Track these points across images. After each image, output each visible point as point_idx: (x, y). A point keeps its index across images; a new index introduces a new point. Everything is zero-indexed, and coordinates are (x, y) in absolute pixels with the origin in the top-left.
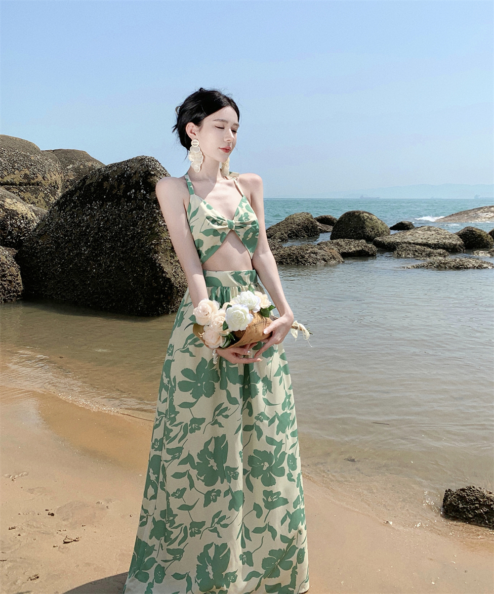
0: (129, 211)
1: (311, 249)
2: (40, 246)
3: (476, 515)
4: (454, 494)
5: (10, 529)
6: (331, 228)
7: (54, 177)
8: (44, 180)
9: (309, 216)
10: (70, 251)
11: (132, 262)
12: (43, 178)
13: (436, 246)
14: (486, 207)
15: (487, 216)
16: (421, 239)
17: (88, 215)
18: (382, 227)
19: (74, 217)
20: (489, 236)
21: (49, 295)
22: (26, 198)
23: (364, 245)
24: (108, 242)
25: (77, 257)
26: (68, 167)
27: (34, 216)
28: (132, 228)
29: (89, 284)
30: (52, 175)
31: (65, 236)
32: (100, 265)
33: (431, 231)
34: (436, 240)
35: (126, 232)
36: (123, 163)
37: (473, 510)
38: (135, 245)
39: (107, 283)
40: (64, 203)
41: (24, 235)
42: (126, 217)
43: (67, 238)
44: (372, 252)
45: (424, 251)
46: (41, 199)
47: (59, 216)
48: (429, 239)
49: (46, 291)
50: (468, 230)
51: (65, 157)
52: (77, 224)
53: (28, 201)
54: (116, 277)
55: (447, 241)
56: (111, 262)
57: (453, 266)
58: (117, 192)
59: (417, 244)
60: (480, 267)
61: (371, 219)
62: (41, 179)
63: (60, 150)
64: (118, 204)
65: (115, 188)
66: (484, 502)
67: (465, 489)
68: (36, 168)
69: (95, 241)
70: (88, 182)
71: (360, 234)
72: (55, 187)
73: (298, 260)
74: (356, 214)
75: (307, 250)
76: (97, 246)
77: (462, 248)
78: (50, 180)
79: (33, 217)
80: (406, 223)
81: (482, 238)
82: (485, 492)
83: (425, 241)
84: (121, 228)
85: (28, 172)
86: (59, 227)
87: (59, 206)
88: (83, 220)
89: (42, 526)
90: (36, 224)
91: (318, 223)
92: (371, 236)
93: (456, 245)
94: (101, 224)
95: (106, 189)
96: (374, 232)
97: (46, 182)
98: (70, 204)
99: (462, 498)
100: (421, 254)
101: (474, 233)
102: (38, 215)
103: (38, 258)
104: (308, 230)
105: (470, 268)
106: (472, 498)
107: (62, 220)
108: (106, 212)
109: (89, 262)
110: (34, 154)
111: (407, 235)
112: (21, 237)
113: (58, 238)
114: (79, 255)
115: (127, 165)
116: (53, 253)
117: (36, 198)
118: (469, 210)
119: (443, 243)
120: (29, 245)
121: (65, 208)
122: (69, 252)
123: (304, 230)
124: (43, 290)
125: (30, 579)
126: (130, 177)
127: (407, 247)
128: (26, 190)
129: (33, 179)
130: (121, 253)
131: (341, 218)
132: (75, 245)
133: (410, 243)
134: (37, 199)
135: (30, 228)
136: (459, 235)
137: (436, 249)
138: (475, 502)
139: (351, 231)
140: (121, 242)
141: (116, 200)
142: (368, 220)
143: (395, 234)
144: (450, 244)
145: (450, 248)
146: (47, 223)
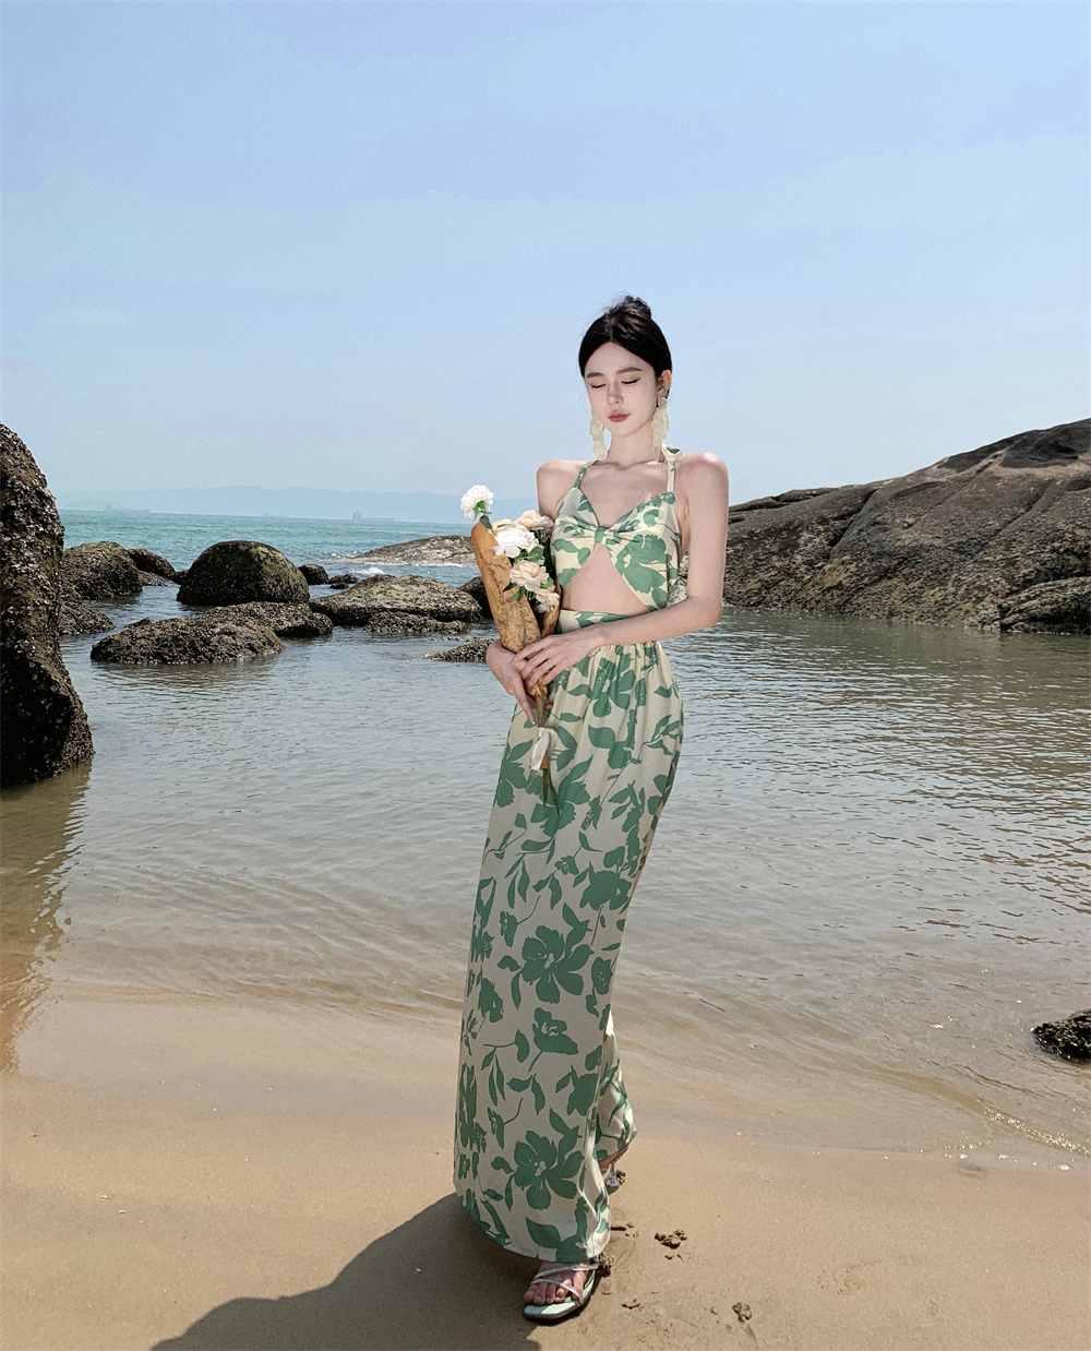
9: (118, 548)
18: (295, 576)
23: (308, 614)
33: (419, 586)
34: (433, 604)
44: (324, 629)
45: (424, 625)
48: (419, 602)
55: (453, 605)
59: (404, 611)
61: (274, 560)
71: (251, 591)
73: (196, 650)
74: (241, 547)
77: (478, 616)
83: (412, 605)
93: (470, 611)
96: (282, 586)
104: (119, 582)
111: (374, 592)
119: (446, 609)
123: (109, 581)
127: (390, 618)
133: (389, 611)
136: (468, 593)
137: (446, 621)
139: (230, 583)
142: (268, 561)
144: (460, 610)
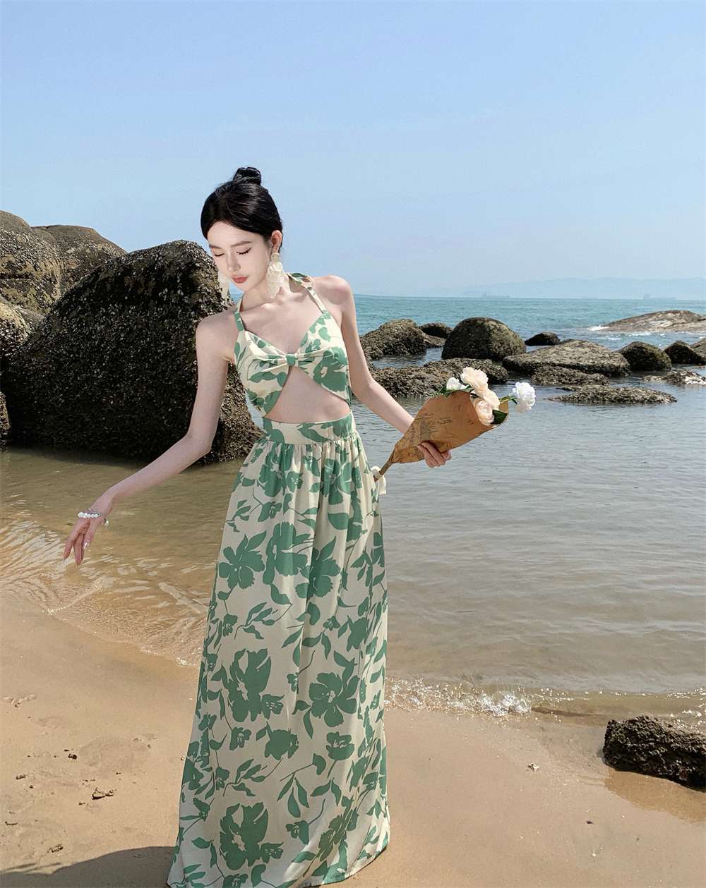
0: (160, 320)
1: (416, 373)
2: (33, 366)
3: (650, 758)
4: (620, 727)
5: (17, 779)
6: (442, 341)
7: (49, 266)
8: (36, 270)
9: (411, 323)
10: (77, 374)
11: (164, 392)
12: (35, 267)
13: (591, 369)
14: (661, 313)
15: (662, 325)
16: (570, 358)
17: (102, 324)
18: (515, 341)
19: (82, 326)
20: (666, 355)
21: (47, 437)
22: (10, 297)
23: (490, 366)
24: (131, 363)
25: (87, 383)
26: (69, 251)
27: (25, 324)
28: (163, 343)
29: (104, 421)
30: (48, 263)
31: (70, 352)
32: (120, 395)
33: (584, 348)
34: (591, 361)
35: (156, 349)
36: (153, 250)
37: (646, 751)
38: (168, 367)
39: (130, 420)
40: (68, 306)
41: (10, 351)
42: (155, 328)
43: (72, 356)
44: (501, 377)
45: (574, 376)
46: (32, 297)
47: (61, 324)
48: (581, 359)
49: (42, 431)
50: (635, 347)
51: (64, 236)
52: (87, 336)
53: (13, 300)
54: (142, 412)
55: (606, 362)
56: (136, 391)
57: (615, 398)
58: (144, 291)
59: (564, 366)
60: (652, 401)
61: (499, 330)
62: (32, 269)
63: (56, 226)
64: (146, 308)
65: (141, 286)
66: (662, 739)
67: (636, 721)
68: (25, 253)
69: (112, 360)
70: (102, 276)
71: (484, 350)
72: (51, 280)
73: (397, 388)
74: (478, 322)
75: (410, 374)
76: (116, 367)
77: (627, 371)
78: (44, 270)
79: (22, 324)
80: (548, 334)
81: (655, 358)
82: (662, 725)
83: (575, 362)
84: (149, 343)
85: (13, 259)
86: (61, 340)
87: (60, 311)
88: (96, 330)
89: (62, 775)
90: (27, 335)
91: (424, 334)
92: (499, 354)
93: (618, 367)
94: (121, 337)
95: (128, 287)
96: (504, 347)
97: (39, 273)
98: (76, 307)
99: (630, 733)
100: (570, 380)
101: (644, 350)
102: (29, 321)
103: (30, 383)
104: (411, 344)
105: (638, 401)
106: (645, 733)
107: (65, 330)
108: (129, 321)
109: (104, 391)
110: (22, 233)
111: (550, 353)
112: (6, 353)
113: (59, 355)
114: (90, 380)
115: (158, 253)
116: (52, 376)
117: (25, 296)
118: (637, 317)
119: (600, 365)
120: (18, 365)
121: (69, 313)
122: (76, 376)
123: (405, 344)
124: (39, 430)
125: (51, 851)
126: (162, 270)
127: (550, 370)
128: (10, 285)
129: (21, 269)
130: (150, 379)
131: (457, 328)
132: (83, 367)
133: (554, 365)
134: (26, 298)
135: (19, 340)
136: (623, 354)
137: (590, 373)
138: (650, 739)
139: (471, 345)
140: (149, 362)
141: (143, 302)
142: (495, 331)
143: (533, 352)
144: (610, 366)
145: (609, 372)
146: (43, 334)
